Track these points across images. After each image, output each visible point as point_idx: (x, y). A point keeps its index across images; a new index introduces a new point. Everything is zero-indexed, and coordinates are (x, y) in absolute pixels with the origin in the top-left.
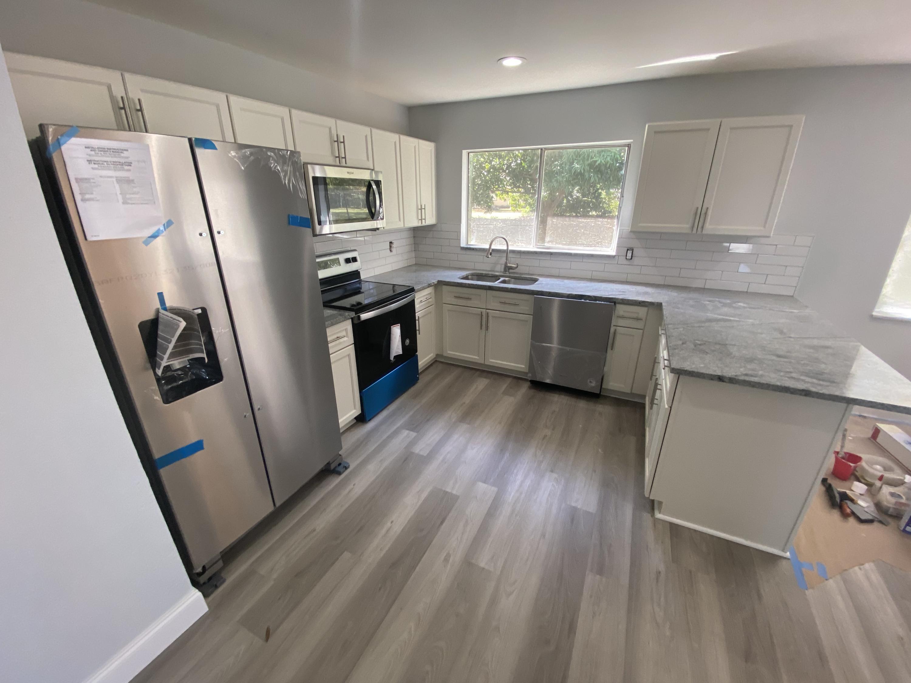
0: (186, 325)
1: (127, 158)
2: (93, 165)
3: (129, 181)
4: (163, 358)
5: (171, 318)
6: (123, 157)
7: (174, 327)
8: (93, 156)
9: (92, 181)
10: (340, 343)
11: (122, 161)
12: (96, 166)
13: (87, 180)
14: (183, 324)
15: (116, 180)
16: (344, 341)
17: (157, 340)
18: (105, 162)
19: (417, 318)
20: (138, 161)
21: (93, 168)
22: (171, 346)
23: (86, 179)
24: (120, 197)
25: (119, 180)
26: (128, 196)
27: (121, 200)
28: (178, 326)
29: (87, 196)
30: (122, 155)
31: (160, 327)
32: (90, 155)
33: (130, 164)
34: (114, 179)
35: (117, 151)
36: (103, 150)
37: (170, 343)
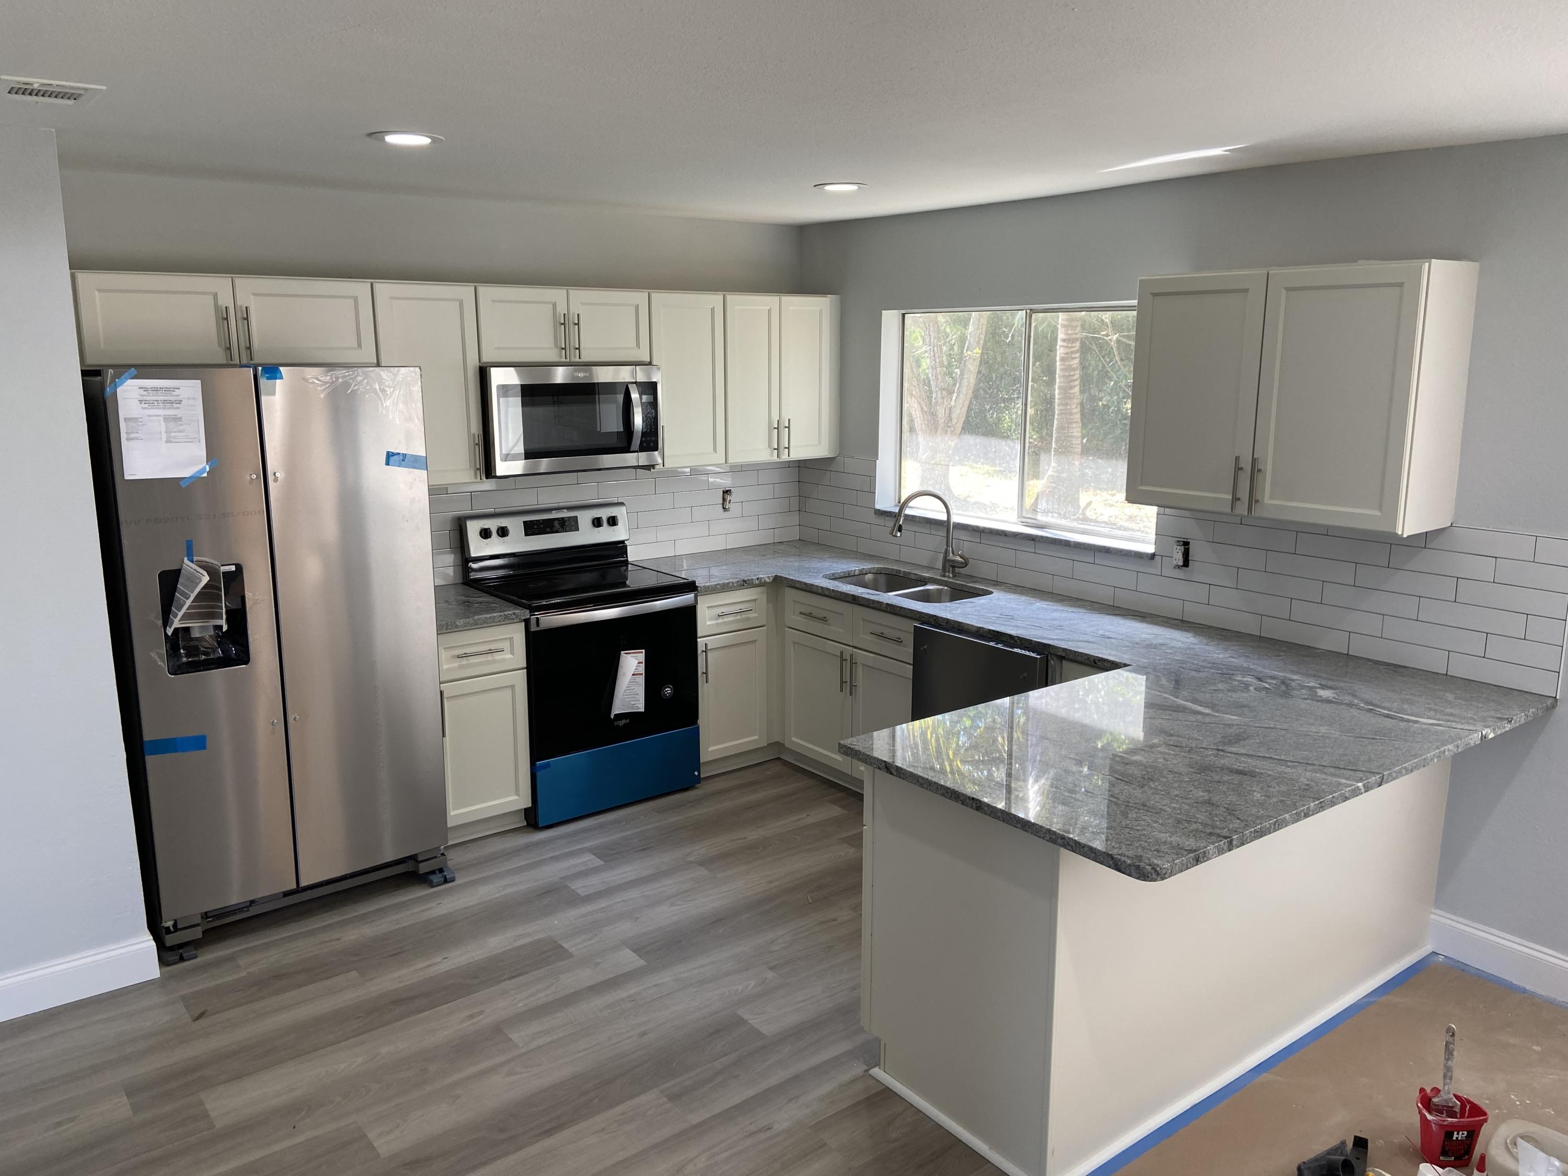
0: (209, 581)
1: (178, 396)
2: (144, 405)
3: (176, 419)
4: (177, 614)
5: (195, 570)
6: (174, 396)
7: (194, 581)
8: (145, 396)
9: (140, 420)
10: (494, 662)
11: (173, 399)
12: (146, 406)
13: (135, 420)
14: (206, 579)
15: (164, 418)
16: (504, 660)
17: (174, 594)
18: (156, 401)
19: (701, 648)
20: (188, 399)
21: (143, 408)
22: (188, 603)
23: (134, 418)
24: (164, 436)
25: (167, 419)
26: (172, 434)
27: (164, 439)
28: (201, 581)
29: (132, 435)
30: (174, 393)
31: (181, 580)
32: (142, 396)
33: (180, 402)
34: (162, 418)
35: (168, 390)
36: (155, 389)
37: (187, 599)
